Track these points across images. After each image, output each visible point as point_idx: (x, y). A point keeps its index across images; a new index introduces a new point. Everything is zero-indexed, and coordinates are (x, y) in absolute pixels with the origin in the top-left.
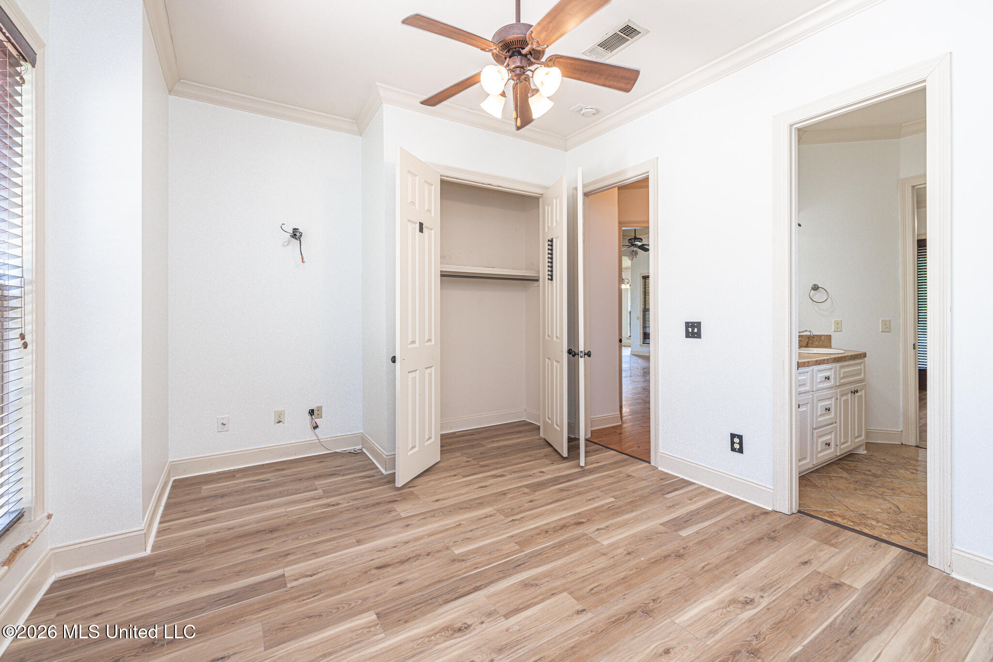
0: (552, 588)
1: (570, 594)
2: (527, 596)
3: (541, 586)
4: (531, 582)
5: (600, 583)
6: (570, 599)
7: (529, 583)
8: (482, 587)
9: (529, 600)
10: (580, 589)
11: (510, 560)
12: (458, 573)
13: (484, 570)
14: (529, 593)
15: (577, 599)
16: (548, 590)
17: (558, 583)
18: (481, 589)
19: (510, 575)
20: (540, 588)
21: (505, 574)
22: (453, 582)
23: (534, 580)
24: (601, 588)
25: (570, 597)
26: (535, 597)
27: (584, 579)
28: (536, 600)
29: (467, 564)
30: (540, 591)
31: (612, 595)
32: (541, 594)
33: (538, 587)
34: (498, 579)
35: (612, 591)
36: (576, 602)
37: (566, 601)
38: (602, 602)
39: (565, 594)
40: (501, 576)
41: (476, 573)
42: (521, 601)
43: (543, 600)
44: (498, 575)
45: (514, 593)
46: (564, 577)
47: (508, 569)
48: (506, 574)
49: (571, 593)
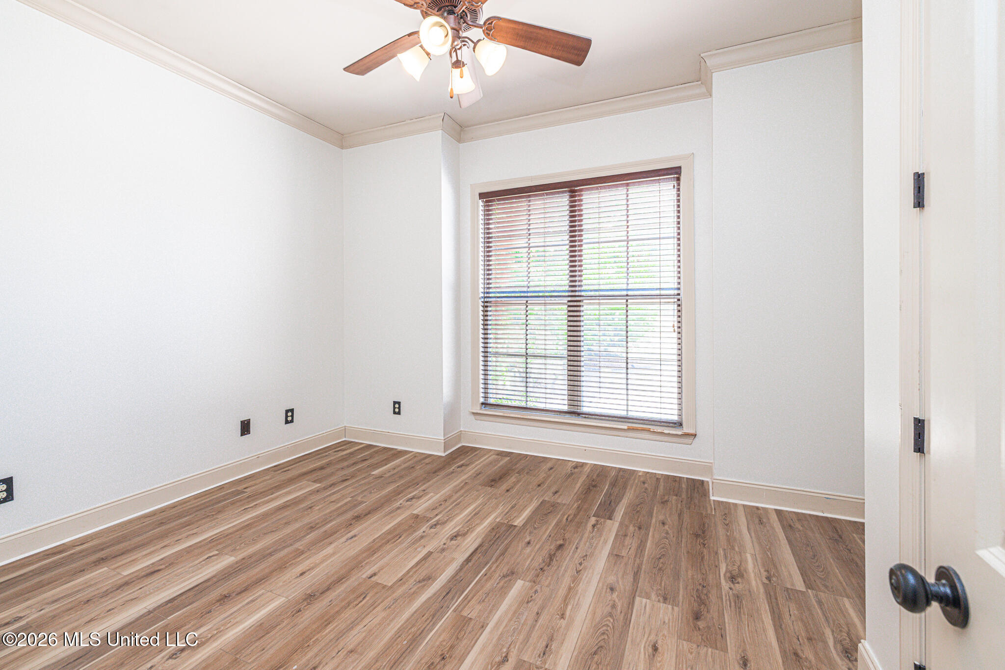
0: (404, 584)
1: (386, 585)
2: (423, 571)
3: (415, 583)
4: (426, 582)
5: (356, 609)
6: (384, 581)
7: (428, 581)
8: (465, 563)
9: (419, 568)
10: (376, 593)
11: (461, 595)
12: (495, 565)
13: (477, 576)
14: (423, 573)
15: (378, 584)
16: (407, 582)
17: (399, 592)
18: (465, 561)
19: (449, 581)
20: (415, 581)
21: (455, 580)
22: (492, 556)
23: (424, 586)
24: (355, 603)
25: (385, 584)
26: (415, 572)
27: (374, 606)
28: (414, 570)
29: (497, 575)
30: (414, 578)
31: (343, 600)
32: (412, 576)
33: (418, 581)
34: (457, 574)
35: (343, 604)
36: (378, 581)
37: (387, 579)
38: (353, 591)
39: (390, 585)
40: (458, 577)
41: (481, 570)
42: (426, 565)
43: (408, 572)
44: (461, 577)
45: (435, 569)
46: (396, 600)
47: (455, 585)
48: (453, 580)
49: (384, 587)
